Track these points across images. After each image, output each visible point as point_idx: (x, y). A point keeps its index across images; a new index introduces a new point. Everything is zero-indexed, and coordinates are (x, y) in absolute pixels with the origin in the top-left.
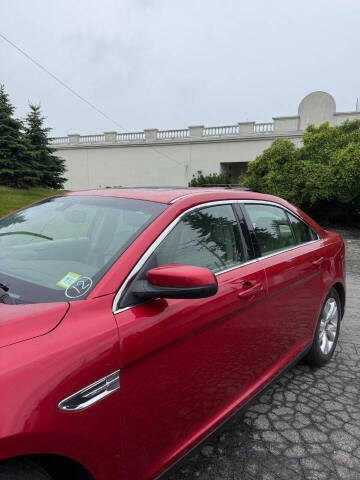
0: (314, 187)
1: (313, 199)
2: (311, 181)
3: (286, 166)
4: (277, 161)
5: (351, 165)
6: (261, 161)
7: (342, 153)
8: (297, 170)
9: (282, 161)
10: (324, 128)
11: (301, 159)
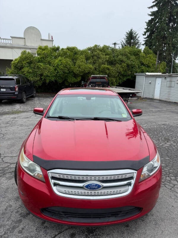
0: (47, 76)
1: (48, 81)
2: (46, 73)
3: (32, 65)
4: (28, 62)
5: (61, 67)
6: (19, 62)
7: (57, 61)
8: (38, 68)
9: (30, 63)
10: (46, 48)
11: (39, 62)
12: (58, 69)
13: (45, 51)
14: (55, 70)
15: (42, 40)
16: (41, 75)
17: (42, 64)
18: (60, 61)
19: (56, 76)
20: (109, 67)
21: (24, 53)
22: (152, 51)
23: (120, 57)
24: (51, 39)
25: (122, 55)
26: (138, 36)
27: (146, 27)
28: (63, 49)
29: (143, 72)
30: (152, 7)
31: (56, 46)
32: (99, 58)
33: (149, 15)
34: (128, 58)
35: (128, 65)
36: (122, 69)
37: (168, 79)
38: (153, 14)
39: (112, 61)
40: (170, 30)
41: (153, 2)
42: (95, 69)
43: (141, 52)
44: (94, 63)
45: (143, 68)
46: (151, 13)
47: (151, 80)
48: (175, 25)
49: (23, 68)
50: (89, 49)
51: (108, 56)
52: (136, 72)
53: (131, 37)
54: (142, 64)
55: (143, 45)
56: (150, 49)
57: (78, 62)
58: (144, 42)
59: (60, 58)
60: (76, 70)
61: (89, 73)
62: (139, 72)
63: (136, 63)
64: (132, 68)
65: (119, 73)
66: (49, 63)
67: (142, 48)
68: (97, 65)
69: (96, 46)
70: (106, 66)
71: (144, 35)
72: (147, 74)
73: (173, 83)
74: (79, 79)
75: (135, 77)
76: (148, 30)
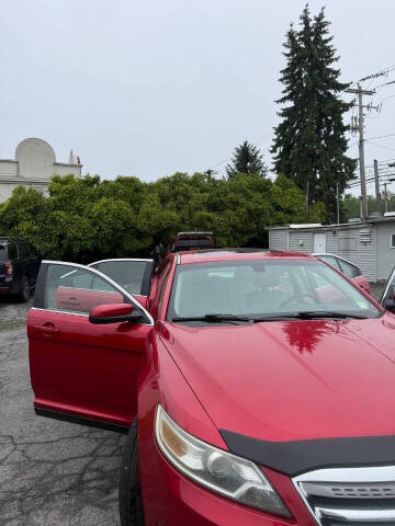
0: (75, 238)
1: (76, 250)
2: (72, 232)
3: (40, 217)
4: (29, 211)
5: (108, 218)
6: (7, 210)
7: (97, 207)
8: (54, 221)
9: (35, 212)
10: (69, 180)
11: (54, 209)
12: (101, 223)
13: (69, 186)
14: (94, 225)
15: (56, 164)
16: (62, 237)
17: (62, 213)
18: (105, 205)
19: (96, 237)
20: (211, 215)
21: (19, 191)
22: (293, 183)
23: (232, 195)
24: (76, 162)
25: (235, 191)
26: (259, 155)
27: (276, 137)
28: (106, 182)
29: (280, 223)
30: (283, 100)
31: (92, 175)
32: (187, 197)
33: (280, 114)
34: (249, 197)
35: (249, 211)
36: (237, 219)
37: (341, 235)
38: (286, 112)
39: (215, 203)
40: (323, 142)
41: (284, 92)
42: (183, 220)
43: (271, 184)
44: (178, 209)
45: (281, 215)
46: (281, 112)
47: (301, 239)
48: (332, 133)
49: (18, 223)
50: (165, 181)
51: (207, 195)
52: (268, 225)
53: (246, 157)
54: (278, 208)
55: (272, 170)
56: (288, 178)
57: (145, 208)
58: (273, 166)
59: (104, 200)
60: (141, 223)
61: (170, 228)
62: (274, 224)
63: (266, 205)
64: (258, 215)
65: (234, 227)
66: (79, 211)
67: (272, 177)
68: (185, 212)
69: (179, 175)
70: (205, 213)
71: (272, 152)
72: (293, 226)
73: (352, 242)
74: (149, 242)
75: (266, 235)
76: (279, 143)
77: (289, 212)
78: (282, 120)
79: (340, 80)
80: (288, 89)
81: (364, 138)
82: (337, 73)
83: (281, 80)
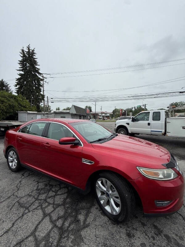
27: (17, 82)
29: (22, 110)
30: (19, 70)
33: (18, 75)
35: (9, 105)
36: (4, 108)
38: (20, 75)
40: (34, 88)
41: (20, 68)
45: (22, 108)
47: (32, 116)
48: (37, 86)
52: (18, 111)
53: (2, 85)
55: (15, 93)
58: (16, 91)
62: (20, 111)
63: (16, 104)
64: (14, 107)
71: (15, 86)
72: (29, 112)
73: (49, 117)
75: (17, 114)
76: (18, 84)
77: (25, 107)
78: (19, 77)
79: (40, 71)
80: (22, 67)
81: (44, 89)
82: (39, 69)
83: (19, 63)
